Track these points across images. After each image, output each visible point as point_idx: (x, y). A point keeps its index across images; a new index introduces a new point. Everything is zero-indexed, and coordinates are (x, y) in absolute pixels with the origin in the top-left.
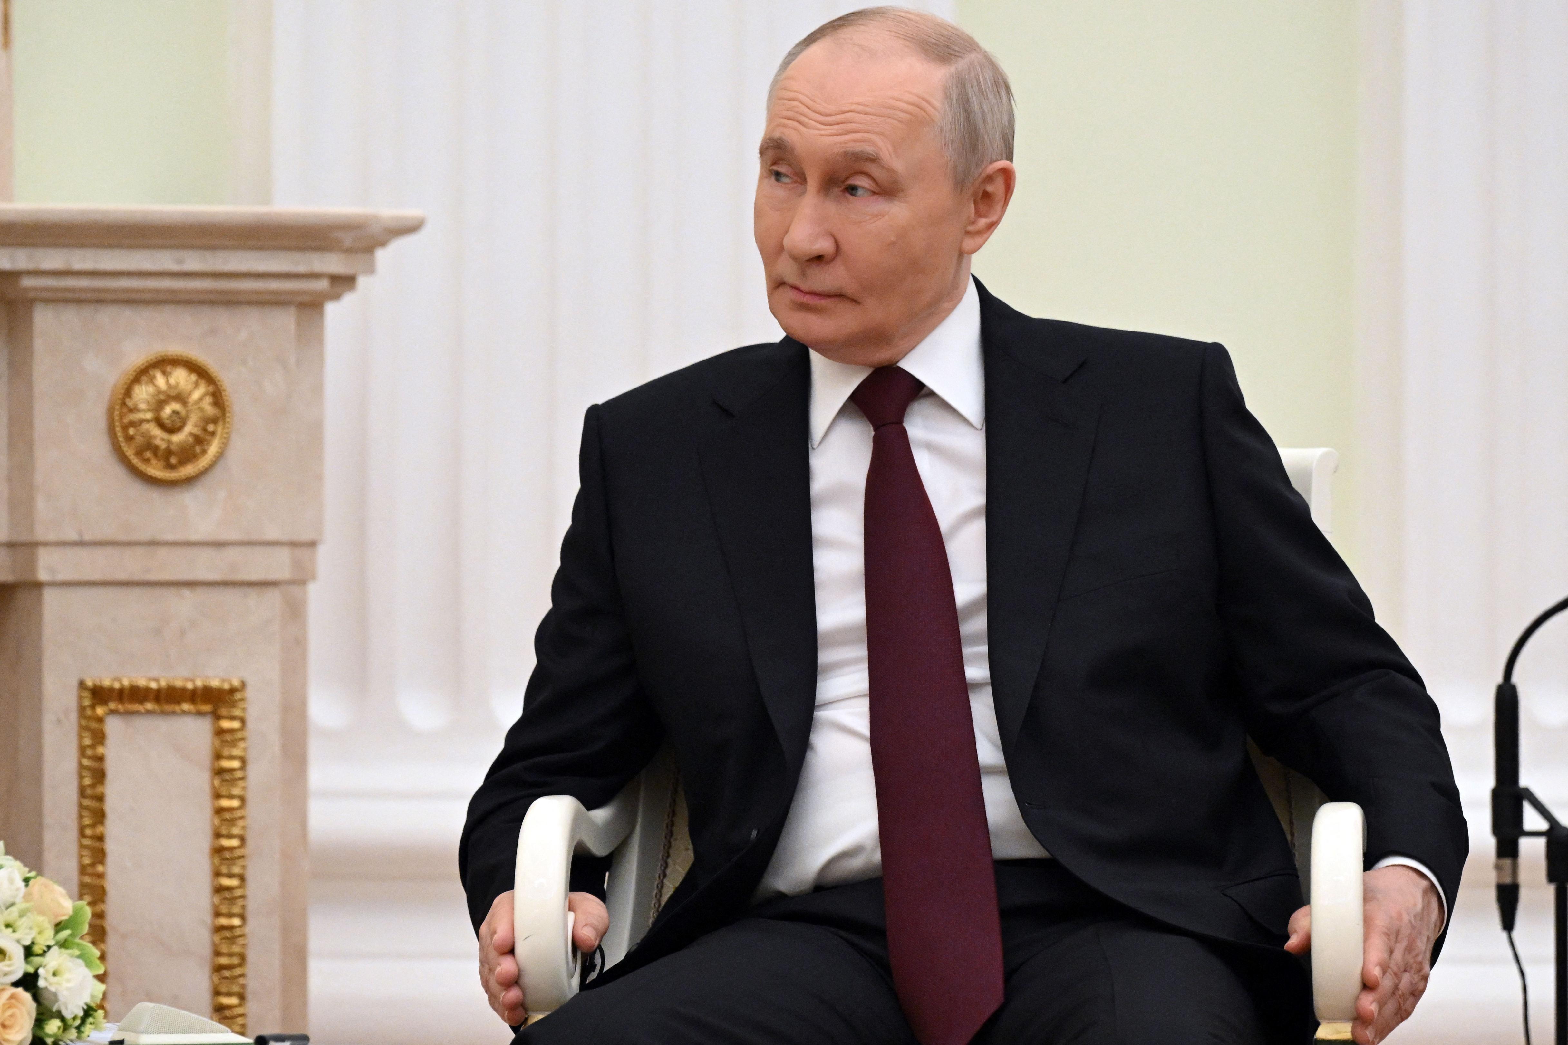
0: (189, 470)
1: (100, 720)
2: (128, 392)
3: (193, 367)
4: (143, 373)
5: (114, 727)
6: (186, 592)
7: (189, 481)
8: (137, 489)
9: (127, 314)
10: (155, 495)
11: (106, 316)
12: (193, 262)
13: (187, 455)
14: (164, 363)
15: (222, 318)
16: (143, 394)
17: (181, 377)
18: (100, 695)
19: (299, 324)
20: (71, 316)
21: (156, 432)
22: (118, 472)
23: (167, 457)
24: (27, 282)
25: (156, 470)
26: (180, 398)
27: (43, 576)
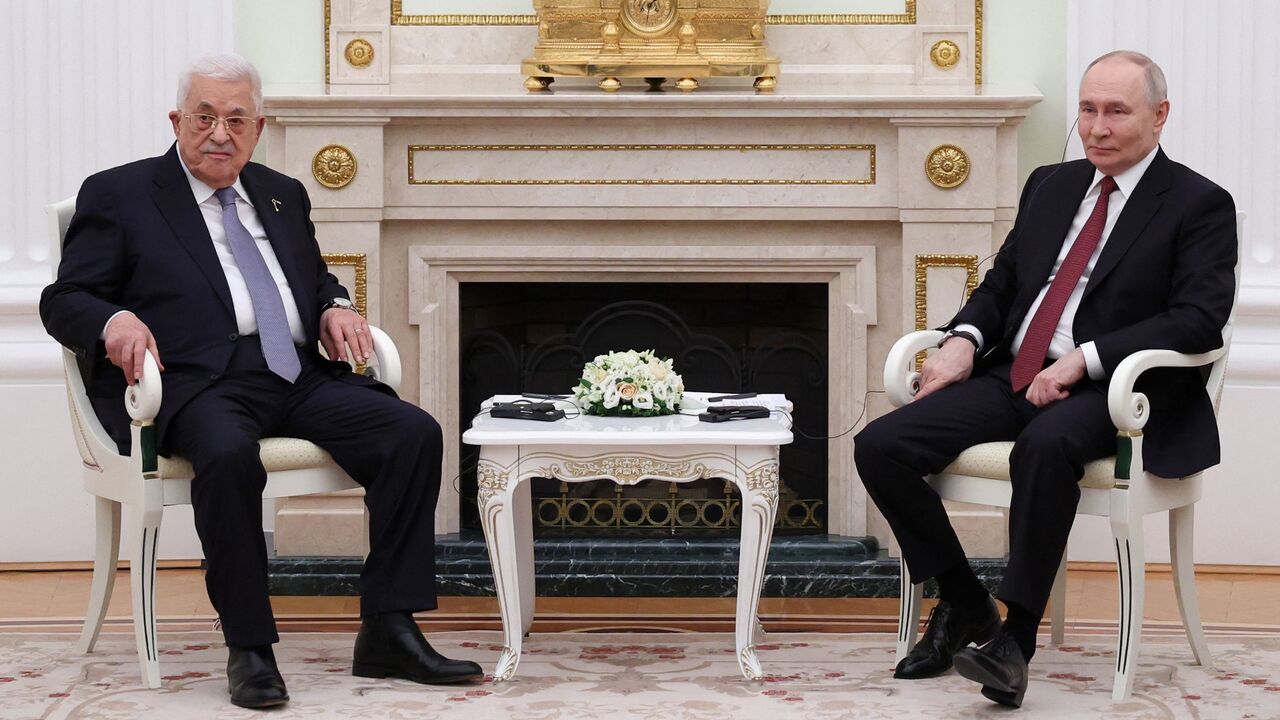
0: (955, 184)
1: (924, 269)
2: (931, 157)
3: (955, 149)
4: (937, 151)
5: (930, 271)
6: (956, 225)
7: (955, 188)
8: (936, 190)
9: (933, 130)
10: (942, 193)
11: (924, 131)
12: (951, 114)
13: (952, 179)
14: (945, 148)
15: (968, 132)
16: (937, 158)
17: (951, 152)
18: (923, 260)
19: (997, 134)
20: (912, 131)
21: (942, 171)
22: (930, 184)
23: (945, 179)
24: (892, 121)
25: (942, 184)
26: (949, 160)
27: (901, 221)
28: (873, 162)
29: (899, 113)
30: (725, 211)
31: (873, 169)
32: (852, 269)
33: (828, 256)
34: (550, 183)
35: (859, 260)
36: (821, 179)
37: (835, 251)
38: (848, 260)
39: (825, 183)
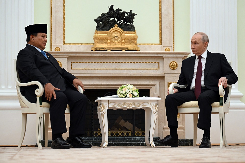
1: (169, 85)
2: (170, 64)
7: (175, 69)
9: (171, 59)
11: (169, 59)
12: (174, 55)
13: (174, 68)
14: (173, 62)
15: (177, 59)
17: (174, 63)
18: (169, 83)
20: (167, 59)
21: (172, 66)
22: (170, 69)
24: (163, 57)
25: (172, 69)
27: (165, 75)
28: (159, 65)
29: (165, 55)
30: (131, 75)
31: (159, 67)
32: (155, 86)
33: (150, 83)
34: (98, 69)
35: (156, 84)
36: (149, 69)
37: (152, 82)
38: (154, 84)
39: (150, 69)
